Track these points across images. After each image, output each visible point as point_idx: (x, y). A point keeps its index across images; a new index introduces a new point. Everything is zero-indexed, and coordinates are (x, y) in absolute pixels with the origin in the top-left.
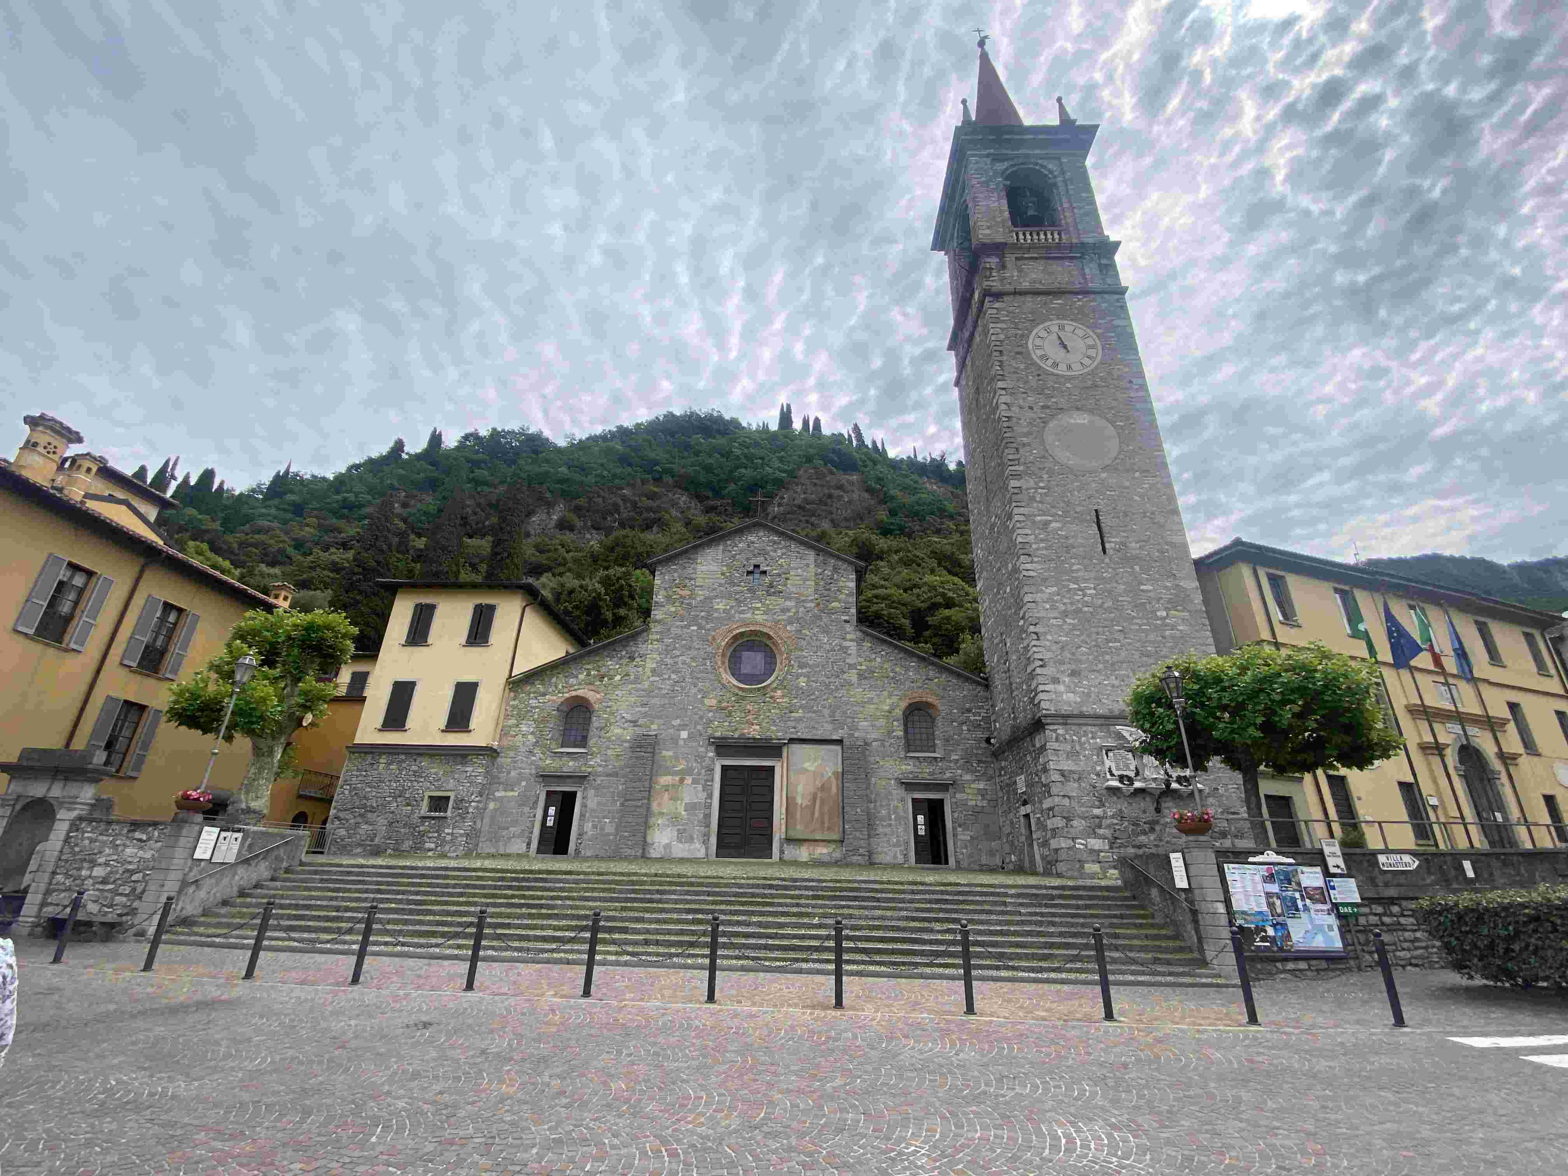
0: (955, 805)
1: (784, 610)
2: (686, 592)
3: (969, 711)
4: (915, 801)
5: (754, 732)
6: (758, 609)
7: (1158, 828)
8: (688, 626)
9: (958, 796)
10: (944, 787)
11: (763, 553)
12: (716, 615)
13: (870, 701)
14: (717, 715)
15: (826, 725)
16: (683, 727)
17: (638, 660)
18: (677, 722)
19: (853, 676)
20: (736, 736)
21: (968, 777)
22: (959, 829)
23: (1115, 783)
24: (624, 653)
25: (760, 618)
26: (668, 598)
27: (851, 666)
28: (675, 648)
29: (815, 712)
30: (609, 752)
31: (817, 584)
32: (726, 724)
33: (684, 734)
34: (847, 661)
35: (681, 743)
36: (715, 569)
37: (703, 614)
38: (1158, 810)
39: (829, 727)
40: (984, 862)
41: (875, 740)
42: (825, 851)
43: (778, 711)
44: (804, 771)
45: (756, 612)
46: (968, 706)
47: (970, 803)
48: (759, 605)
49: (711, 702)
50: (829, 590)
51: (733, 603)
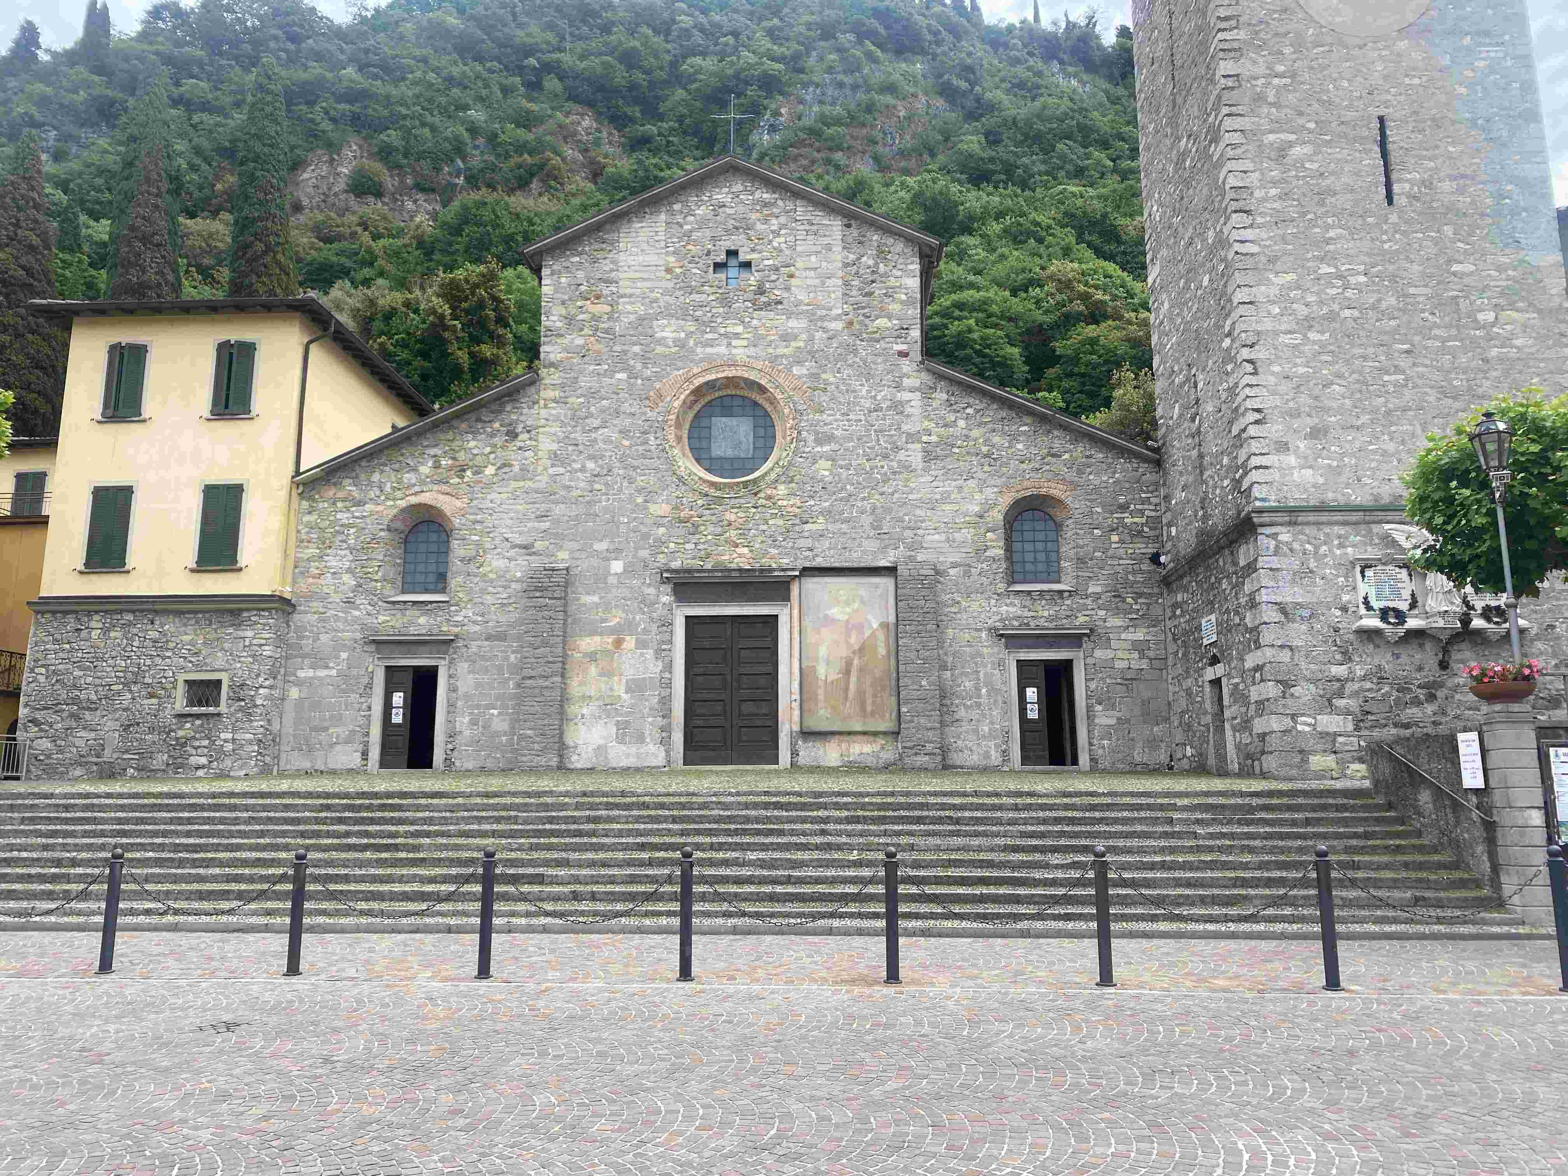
0: (1092, 671)
1: (786, 338)
2: (601, 308)
3: (1124, 508)
4: (1022, 665)
5: (739, 558)
6: (737, 336)
7: (1440, 694)
8: (609, 374)
9: (1098, 653)
10: (1075, 640)
11: (744, 226)
12: (659, 349)
13: (945, 498)
14: (676, 531)
15: (865, 543)
16: (616, 552)
17: (524, 436)
18: (601, 546)
19: (914, 455)
20: (709, 566)
21: (1116, 622)
22: (1099, 708)
23: (1373, 622)
24: (497, 425)
25: (740, 353)
26: (569, 320)
27: (912, 437)
28: (590, 415)
29: (846, 521)
30: (489, 599)
31: (846, 284)
32: (690, 546)
33: (617, 566)
34: (905, 427)
35: (612, 580)
36: (653, 259)
37: (637, 349)
38: (1444, 665)
39: (871, 545)
40: (1138, 759)
41: (954, 565)
42: (867, 749)
43: (780, 522)
44: (829, 621)
45: (735, 343)
46: (1122, 499)
47: (1119, 665)
48: (740, 329)
49: (660, 508)
50: (870, 294)
51: (691, 326)
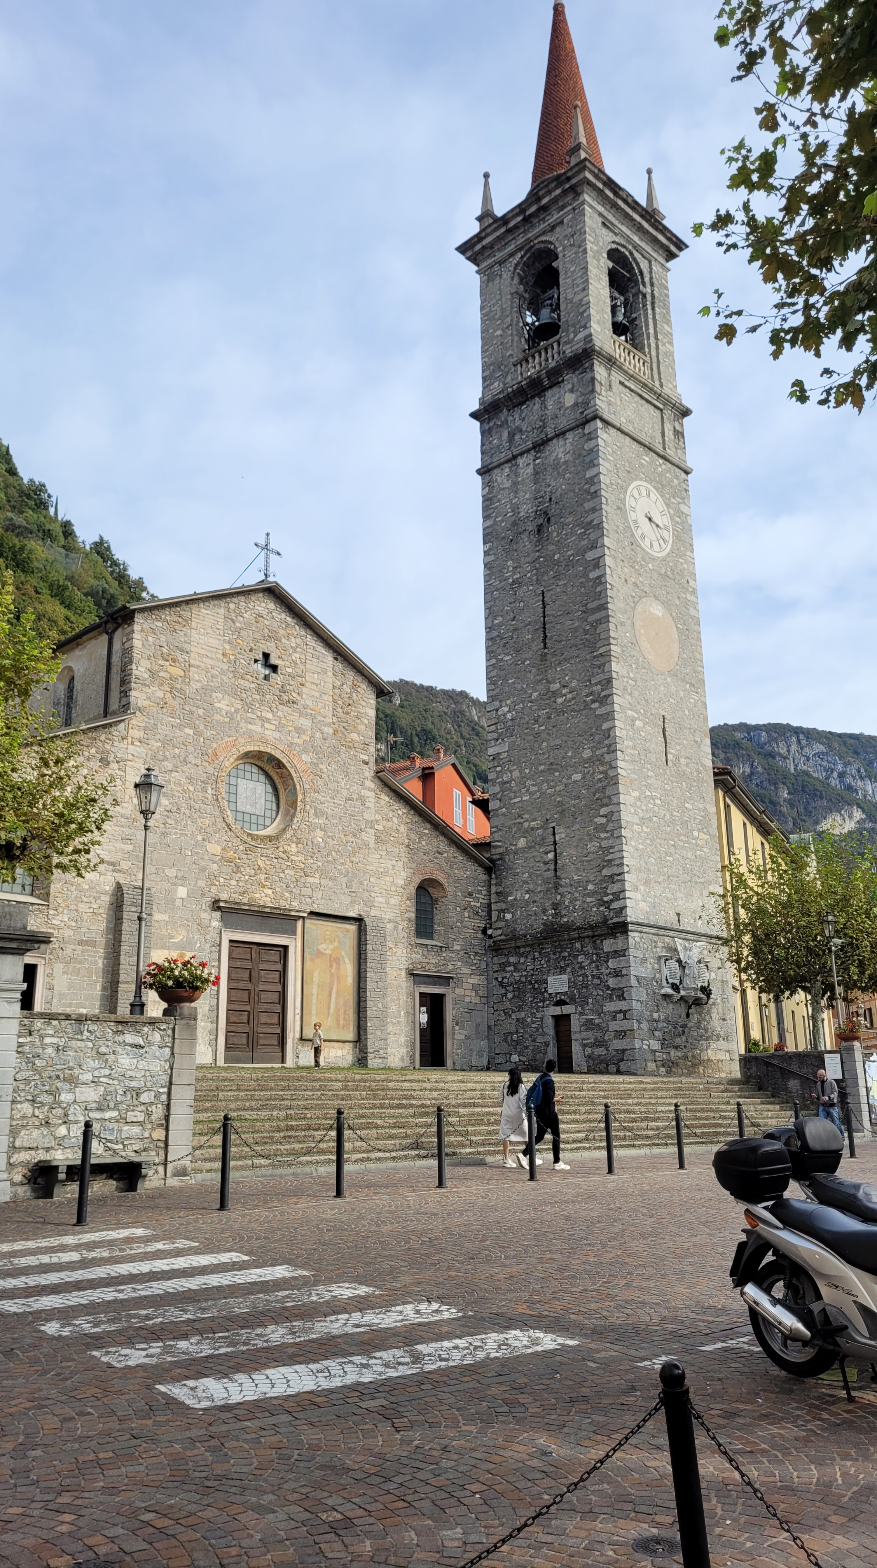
0: (455, 1001)
1: (299, 730)
2: (177, 671)
3: (470, 894)
4: (422, 995)
5: (265, 898)
6: (268, 721)
7: (686, 1030)
8: (180, 727)
9: (457, 991)
10: (445, 980)
11: (273, 637)
12: (217, 717)
13: (386, 873)
14: (224, 869)
15: (343, 897)
16: (182, 880)
17: (114, 766)
18: (171, 872)
19: (369, 837)
20: (245, 901)
21: (466, 970)
22: (457, 1028)
25: (270, 733)
26: (153, 673)
28: (165, 759)
29: (331, 879)
30: (82, 907)
31: (334, 701)
32: (234, 882)
33: (182, 892)
35: (178, 903)
36: (214, 642)
37: (201, 712)
38: (688, 1015)
39: (346, 899)
40: (474, 1063)
41: (390, 921)
42: (339, 1053)
43: (292, 873)
44: (320, 954)
45: (267, 725)
46: (470, 889)
47: (467, 999)
48: (270, 716)
49: (215, 848)
50: (347, 713)
51: (238, 705)
